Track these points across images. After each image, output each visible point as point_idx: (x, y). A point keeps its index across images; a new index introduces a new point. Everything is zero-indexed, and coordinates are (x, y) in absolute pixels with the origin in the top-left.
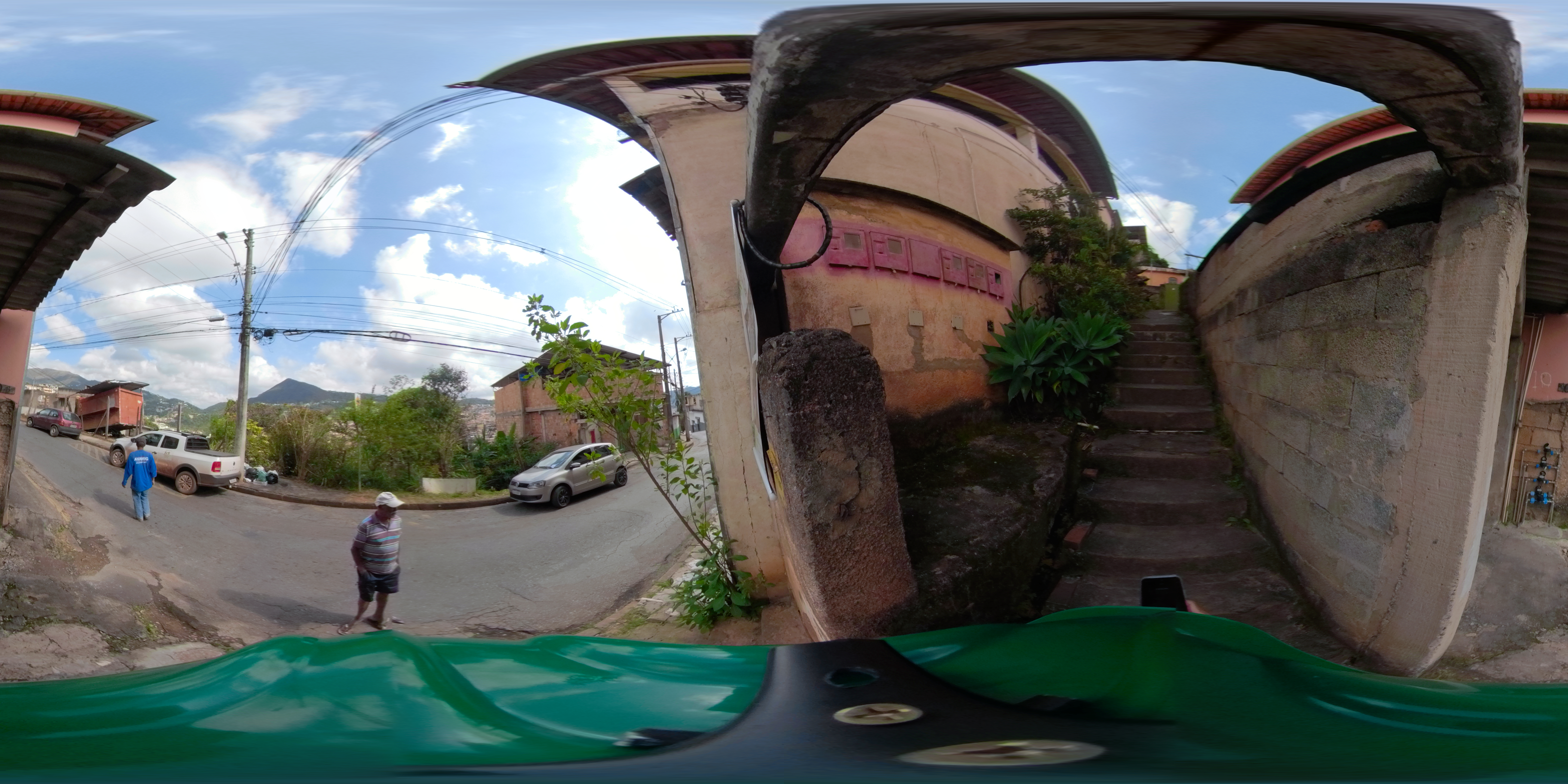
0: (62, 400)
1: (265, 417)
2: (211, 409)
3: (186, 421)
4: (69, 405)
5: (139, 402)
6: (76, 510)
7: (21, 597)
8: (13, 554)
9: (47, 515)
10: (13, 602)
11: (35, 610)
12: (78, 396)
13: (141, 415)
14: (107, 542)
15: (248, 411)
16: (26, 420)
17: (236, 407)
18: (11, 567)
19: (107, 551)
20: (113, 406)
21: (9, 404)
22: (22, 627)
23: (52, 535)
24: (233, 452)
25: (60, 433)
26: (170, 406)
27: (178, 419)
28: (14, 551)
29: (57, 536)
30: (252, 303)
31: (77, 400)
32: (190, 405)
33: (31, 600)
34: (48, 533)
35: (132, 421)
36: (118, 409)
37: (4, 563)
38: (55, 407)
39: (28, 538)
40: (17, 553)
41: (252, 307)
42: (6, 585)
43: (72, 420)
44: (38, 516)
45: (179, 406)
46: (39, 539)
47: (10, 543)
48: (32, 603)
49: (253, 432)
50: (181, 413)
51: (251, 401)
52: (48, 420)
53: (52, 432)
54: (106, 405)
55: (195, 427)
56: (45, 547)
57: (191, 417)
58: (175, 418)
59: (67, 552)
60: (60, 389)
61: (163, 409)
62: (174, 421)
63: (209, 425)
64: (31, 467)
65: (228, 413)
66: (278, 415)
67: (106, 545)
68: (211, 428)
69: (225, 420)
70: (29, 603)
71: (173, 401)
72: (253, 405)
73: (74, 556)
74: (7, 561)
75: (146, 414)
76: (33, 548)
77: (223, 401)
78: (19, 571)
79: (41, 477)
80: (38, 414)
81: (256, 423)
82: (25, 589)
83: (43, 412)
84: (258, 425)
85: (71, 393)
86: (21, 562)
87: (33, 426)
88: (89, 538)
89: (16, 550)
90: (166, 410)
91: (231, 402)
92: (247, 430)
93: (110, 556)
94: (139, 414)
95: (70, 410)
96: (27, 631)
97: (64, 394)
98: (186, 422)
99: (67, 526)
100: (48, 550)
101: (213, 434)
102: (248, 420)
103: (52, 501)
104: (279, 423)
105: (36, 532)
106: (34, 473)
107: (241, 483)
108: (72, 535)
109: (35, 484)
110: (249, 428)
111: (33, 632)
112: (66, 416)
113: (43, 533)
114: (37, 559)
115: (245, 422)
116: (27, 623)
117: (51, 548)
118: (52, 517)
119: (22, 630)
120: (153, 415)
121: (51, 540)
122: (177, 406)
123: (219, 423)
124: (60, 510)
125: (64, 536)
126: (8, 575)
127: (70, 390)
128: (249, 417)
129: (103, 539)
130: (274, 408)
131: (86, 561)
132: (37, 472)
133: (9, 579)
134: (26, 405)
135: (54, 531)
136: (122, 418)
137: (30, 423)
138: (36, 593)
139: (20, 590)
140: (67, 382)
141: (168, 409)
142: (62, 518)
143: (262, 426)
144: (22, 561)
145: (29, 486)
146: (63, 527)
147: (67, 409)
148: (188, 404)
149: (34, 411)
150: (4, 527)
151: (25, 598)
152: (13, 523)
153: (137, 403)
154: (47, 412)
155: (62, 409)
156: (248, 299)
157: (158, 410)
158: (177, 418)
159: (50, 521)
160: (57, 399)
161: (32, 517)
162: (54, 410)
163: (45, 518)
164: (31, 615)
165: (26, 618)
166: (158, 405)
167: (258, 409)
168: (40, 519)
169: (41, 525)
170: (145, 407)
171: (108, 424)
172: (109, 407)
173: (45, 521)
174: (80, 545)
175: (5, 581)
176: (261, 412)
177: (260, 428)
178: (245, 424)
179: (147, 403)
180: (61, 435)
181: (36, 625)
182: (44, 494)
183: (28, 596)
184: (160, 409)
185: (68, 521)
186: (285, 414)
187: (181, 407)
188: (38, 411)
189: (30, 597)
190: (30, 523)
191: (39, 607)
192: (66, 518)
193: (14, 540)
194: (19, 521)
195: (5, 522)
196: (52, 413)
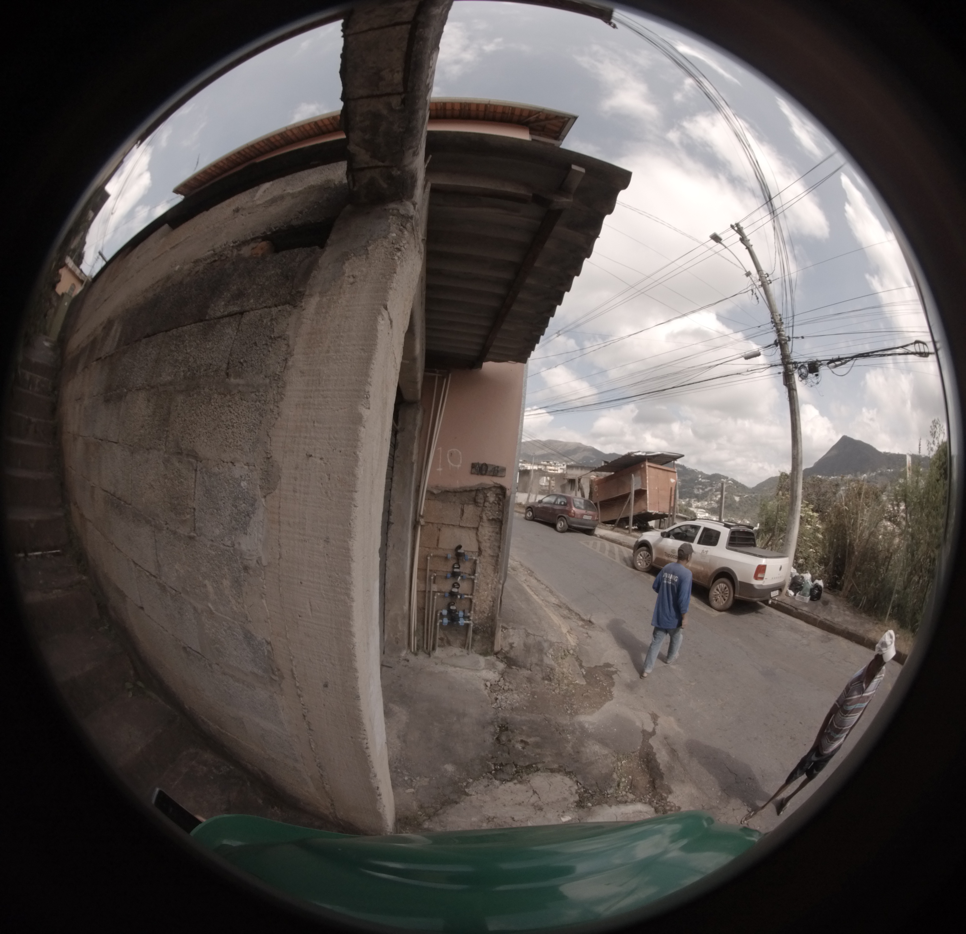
0: (572, 482)
1: (822, 498)
2: (760, 487)
3: (730, 505)
4: (581, 488)
5: (672, 481)
6: (584, 630)
7: (513, 741)
8: (506, 688)
9: (549, 638)
10: (505, 748)
11: (525, 756)
12: (593, 476)
13: (675, 498)
14: (615, 672)
15: (803, 488)
16: (524, 511)
17: (790, 482)
18: (503, 704)
19: (613, 684)
20: (639, 487)
21: (499, 491)
22: (511, 776)
23: (553, 663)
24: (782, 554)
25: (569, 526)
26: (711, 485)
27: (721, 504)
28: (507, 684)
29: (559, 665)
30: (784, 326)
31: (592, 482)
32: (735, 483)
33: (522, 745)
34: (548, 660)
35: (663, 508)
36: (645, 491)
37: (496, 699)
38: (563, 491)
39: (524, 667)
40: (511, 687)
41: (787, 333)
42: (498, 726)
43: (586, 509)
44: (538, 639)
45: (722, 484)
46: (538, 668)
47: (502, 674)
48: (523, 748)
49: (807, 521)
50: (725, 493)
51: (807, 472)
52: (554, 510)
53: (559, 526)
54: (630, 487)
55: (741, 514)
56: (543, 679)
57: (737, 499)
58: (717, 502)
59: (568, 685)
60: (569, 467)
61: (703, 489)
62: (715, 505)
63: (758, 510)
64: (531, 573)
65: (780, 493)
66: (835, 494)
67: (614, 676)
68: (760, 515)
69: (777, 503)
70: (520, 748)
71: (716, 477)
72: (809, 479)
73: (575, 689)
74: (499, 697)
75: (681, 497)
76: (530, 680)
77: (774, 475)
78: (512, 709)
79: (543, 587)
80: (540, 502)
81: (811, 506)
82: (518, 732)
83: (547, 499)
84: (813, 510)
85: (584, 472)
86: (515, 698)
87: (533, 519)
88: (596, 666)
89: (510, 683)
90: (706, 490)
91: (783, 476)
92: (801, 518)
93: (615, 691)
94: (672, 498)
95: (583, 496)
96: (515, 781)
97: (575, 474)
98: (731, 507)
99: (571, 652)
100: (546, 682)
101: (761, 525)
102: (802, 503)
103: (556, 619)
104: (836, 507)
105: (534, 659)
106: (534, 581)
107: (783, 597)
108: (577, 664)
109: (535, 597)
110: (803, 515)
111: (520, 782)
112: (577, 504)
113: (542, 660)
114: (533, 694)
115: (799, 505)
116: (517, 772)
117: (550, 680)
118: (554, 639)
119: (511, 780)
120: (690, 498)
121: (552, 669)
122: (720, 484)
123: (769, 508)
124: (564, 630)
125: (566, 665)
126: (501, 715)
127: (582, 467)
128: (806, 497)
129: (612, 669)
130: (831, 482)
131: (587, 697)
132: (539, 581)
133: (502, 719)
134: (524, 491)
135: (555, 658)
136: (650, 504)
137: (530, 514)
138: (529, 736)
139: (512, 732)
140: (578, 457)
141: (709, 488)
142: (567, 640)
143: (817, 511)
144: (516, 696)
145: (528, 600)
146: (566, 653)
147: (579, 494)
148: (734, 481)
149: (535, 498)
150: (496, 654)
151: (517, 742)
152: (506, 649)
153: (669, 481)
154: (552, 499)
155: (571, 494)
156: (777, 321)
157: (696, 492)
158: (720, 502)
159: (551, 644)
160: (566, 481)
161: (531, 641)
162: (561, 496)
163: (546, 641)
164: (521, 763)
165: (516, 766)
166: (696, 484)
167: (813, 486)
168: (539, 643)
169: (541, 651)
170: (681, 488)
171: (632, 513)
172: (633, 489)
173: (546, 645)
174: (584, 676)
175: (497, 722)
176: (817, 489)
177: (816, 515)
178: (799, 509)
179: (683, 481)
180: (571, 529)
181: (524, 774)
182: (545, 609)
183: (520, 739)
184: (698, 489)
185: (573, 644)
186: (842, 492)
187: (725, 486)
188: (540, 497)
189: (522, 741)
190: (527, 648)
191: (529, 753)
192: (572, 641)
193: (508, 670)
194: (514, 645)
195: (497, 648)
196: (559, 500)
